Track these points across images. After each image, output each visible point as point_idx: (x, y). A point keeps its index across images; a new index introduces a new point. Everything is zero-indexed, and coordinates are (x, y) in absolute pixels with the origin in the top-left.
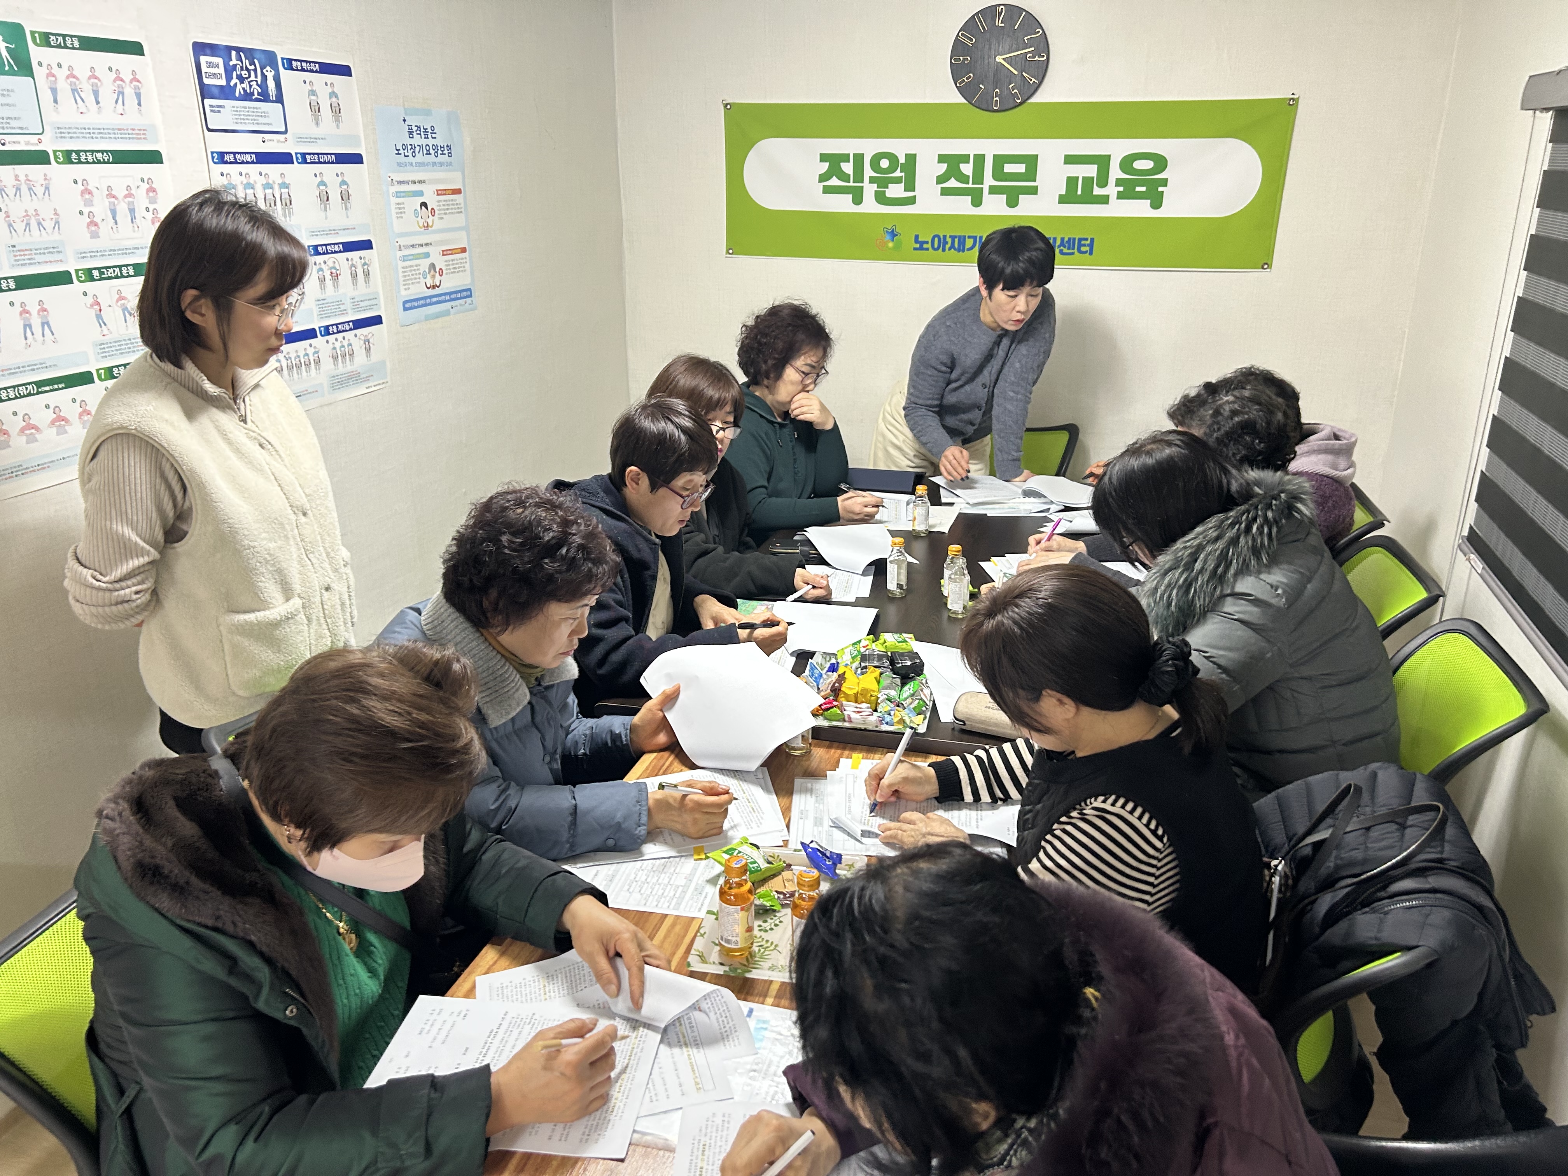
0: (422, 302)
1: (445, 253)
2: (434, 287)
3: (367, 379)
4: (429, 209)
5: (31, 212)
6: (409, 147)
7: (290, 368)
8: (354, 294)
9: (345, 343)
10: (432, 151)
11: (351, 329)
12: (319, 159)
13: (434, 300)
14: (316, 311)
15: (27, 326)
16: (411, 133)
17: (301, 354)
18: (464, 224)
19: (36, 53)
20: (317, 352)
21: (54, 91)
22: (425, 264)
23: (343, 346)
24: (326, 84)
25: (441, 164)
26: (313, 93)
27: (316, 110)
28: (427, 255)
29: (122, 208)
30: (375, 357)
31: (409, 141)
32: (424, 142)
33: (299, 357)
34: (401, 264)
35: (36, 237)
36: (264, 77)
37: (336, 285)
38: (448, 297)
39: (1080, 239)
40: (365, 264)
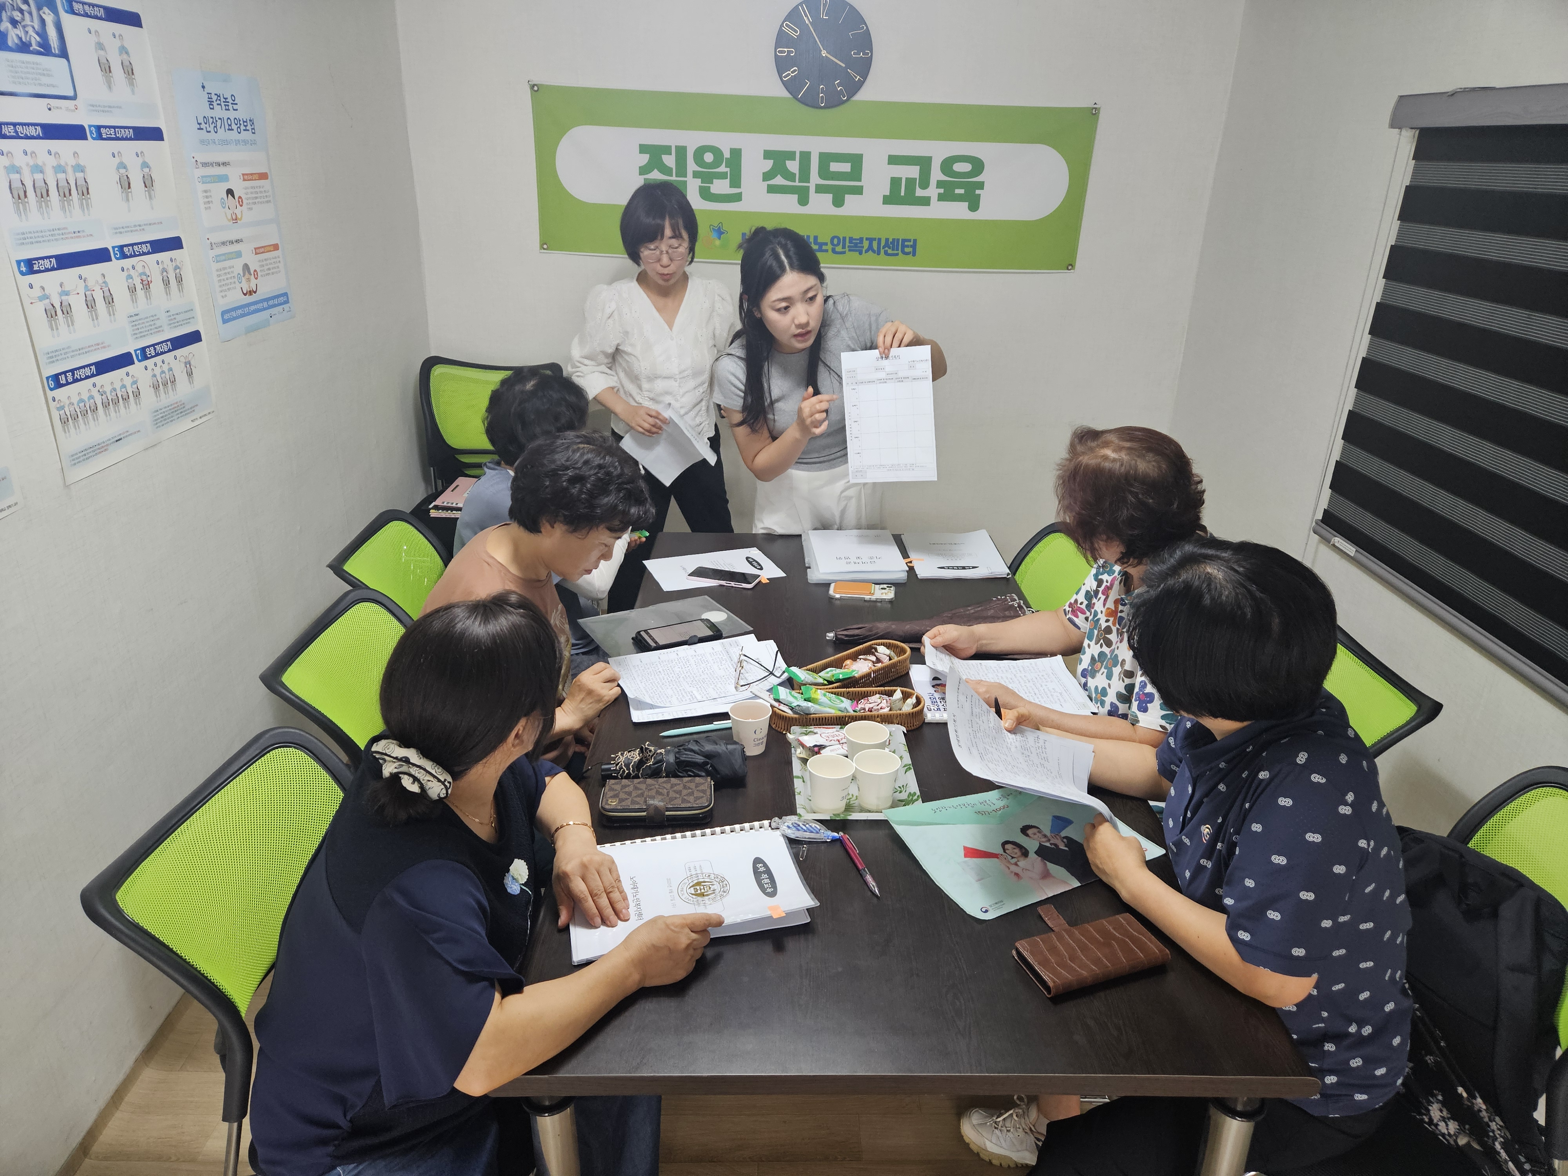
0: (240, 312)
1: (258, 251)
2: (251, 293)
3: (192, 409)
4: (236, 197)
6: (211, 120)
7: (106, 406)
9: (165, 368)
10: (234, 127)
11: (169, 351)
12: (116, 134)
13: (252, 308)
14: (129, 331)
16: (211, 103)
17: (117, 386)
18: (272, 215)
20: (135, 382)
22: (238, 265)
23: (163, 372)
25: (245, 142)
27: (106, 69)
31: (210, 114)
33: (115, 390)
34: (215, 266)
37: (148, 297)
38: (265, 305)
39: (904, 241)
40: (176, 268)
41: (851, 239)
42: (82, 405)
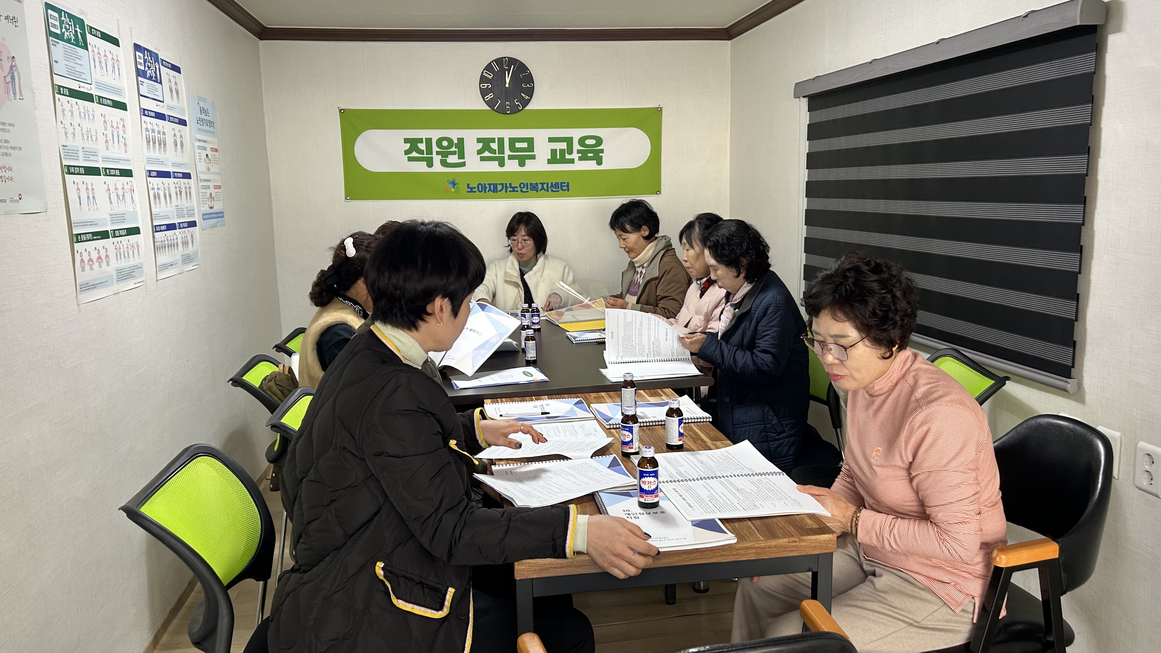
0: (208, 216)
3: (194, 260)
4: (209, 159)
5: (89, 130)
7: (169, 246)
8: (186, 205)
9: (186, 235)
11: (187, 227)
12: (173, 120)
13: (212, 216)
14: (176, 213)
15: (88, 197)
18: (219, 171)
19: (90, 38)
20: (177, 239)
21: (94, 59)
24: (173, 76)
25: (211, 132)
26: (170, 80)
27: (171, 91)
28: (208, 187)
29: (115, 135)
30: (195, 247)
31: (201, 116)
32: (205, 118)
33: (171, 240)
34: (201, 191)
35: (90, 145)
36: (156, 68)
37: (181, 199)
38: (216, 216)
39: (562, 183)
40: (189, 188)
41: (531, 184)
42: (162, 243)
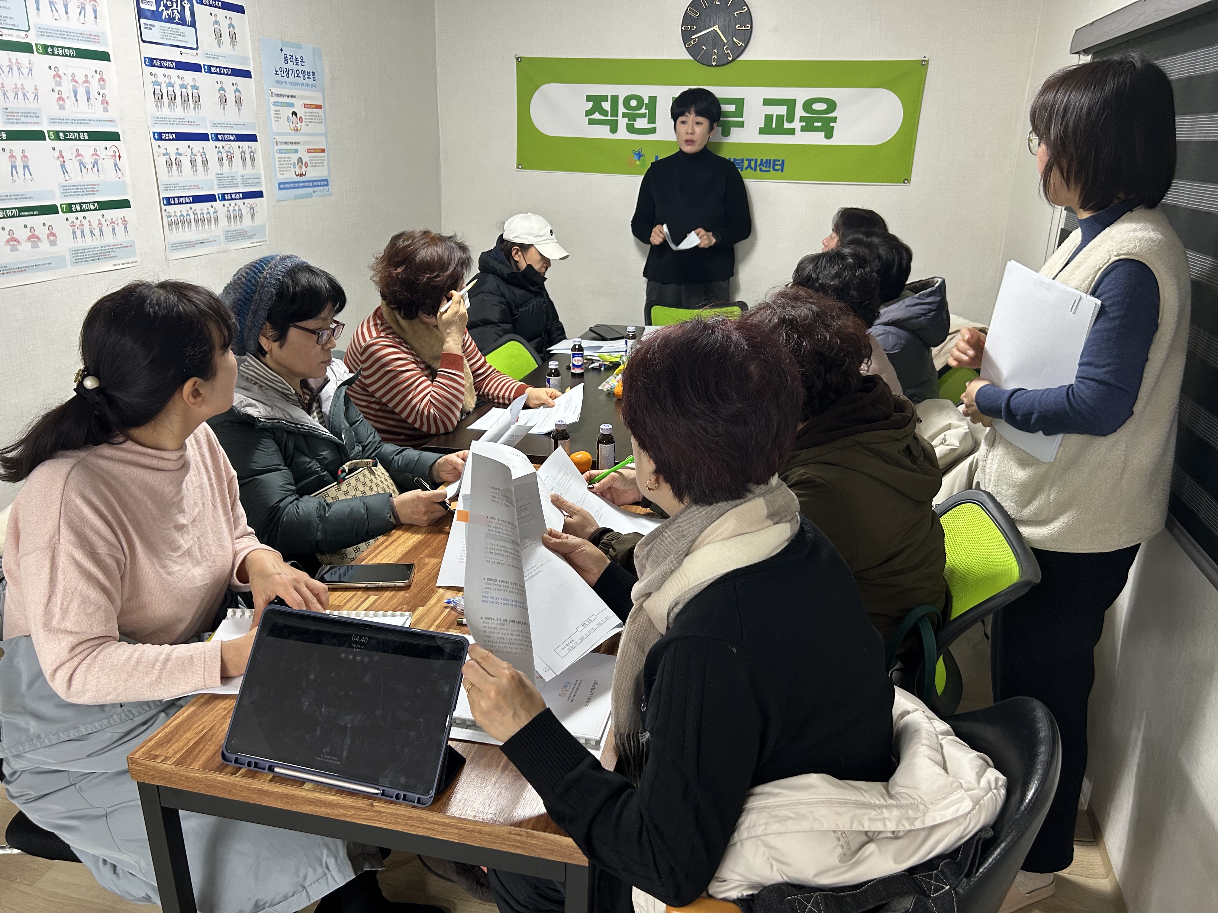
0: (292, 185)
1: (309, 151)
2: (301, 175)
3: (252, 237)
4: (298, 117)
5: (19, 86)
7: (196, 222)
8: (244, 172)
9: (237, 208)
11: (240, 199)
12: (220, 71)
13: (301, 185)
14: (216, 182)
15: (14, 167)
17: (205, 212)
18: (324, 132)
20: (216, 212)
22: (294, 158)
23: (234, 210)
24: (226, 18)
25: (308, 85)
26: (217, 22)
27: (219, 35)
29: (81, 91)
30: (258, 220)
31: (284, 66)
32: (296, 68)
33: (203, 214)
34: (278, 155)
35: (20, 104)
36: (183, 8)
37: (231, 165)
38: (311, 184)
39: (775, 161)
40: (251, 152)
42: (182, 218)
